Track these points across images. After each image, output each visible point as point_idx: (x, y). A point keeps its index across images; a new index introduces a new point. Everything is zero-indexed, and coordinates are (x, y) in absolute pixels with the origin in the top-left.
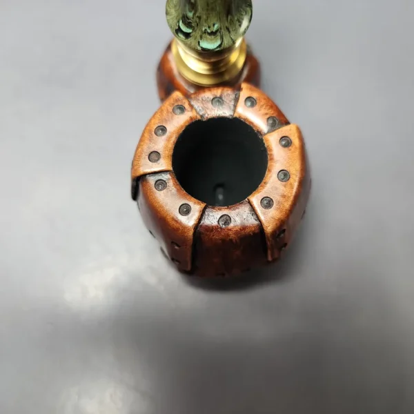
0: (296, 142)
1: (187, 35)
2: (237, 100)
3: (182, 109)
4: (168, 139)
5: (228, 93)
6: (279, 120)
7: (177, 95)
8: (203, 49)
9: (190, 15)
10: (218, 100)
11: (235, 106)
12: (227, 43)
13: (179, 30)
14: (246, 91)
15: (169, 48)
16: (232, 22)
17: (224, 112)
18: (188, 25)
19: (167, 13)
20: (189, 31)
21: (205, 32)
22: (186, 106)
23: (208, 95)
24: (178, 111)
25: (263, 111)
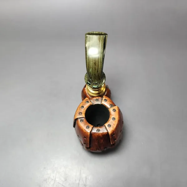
0: (117, 110)
1: (90, 84)
2: (102, 100)
3: (88, 102)
4: (84, 109)
5: (100, 98)
6: (113, 105)
7: (87, 98)
8: (93, 87)
9: (90, 80)
10: (97, 100)
11: (102, 101)
12: (99, 86)
13: (88, 83)
14: (104, 98)
15: (85, 86)
16: (100, 81)
17: (99, 103)
18: (90, 82)
19: (85, 79)
20: (90, 83)
21: (94, 84)
22: (89, 101)
23: (95, 99)
24: (87, 102)
25: (109, 103)
